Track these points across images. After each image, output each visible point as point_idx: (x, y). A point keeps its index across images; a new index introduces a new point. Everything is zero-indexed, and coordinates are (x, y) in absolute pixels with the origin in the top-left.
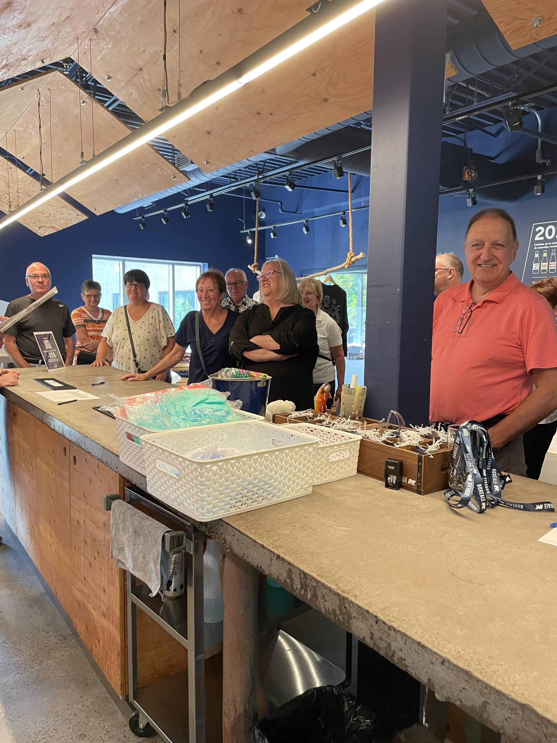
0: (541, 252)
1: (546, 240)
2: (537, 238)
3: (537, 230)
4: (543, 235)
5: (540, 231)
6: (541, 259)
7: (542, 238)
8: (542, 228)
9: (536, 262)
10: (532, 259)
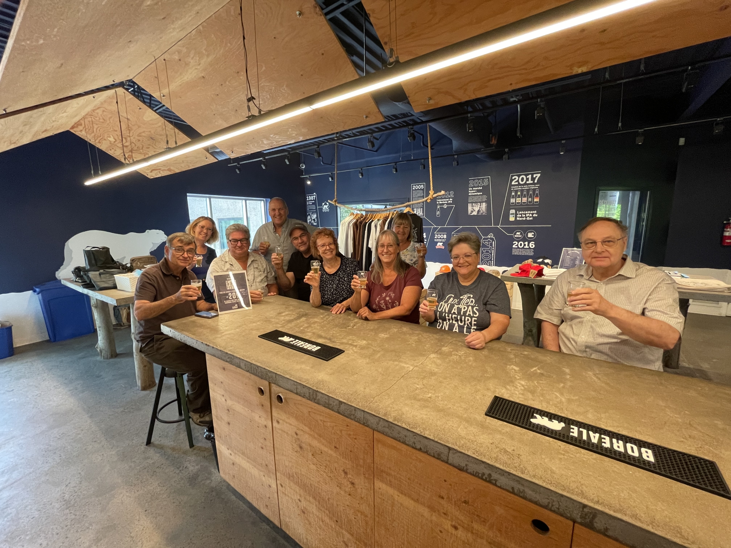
0: (516, 192)
1: (519, 184)
2: (513, 183)
3: (513, 178)
4: (518, 181)
5: (515, 179)
6: (516, 196)
7: (517, 183)
8: (517, 177)
9: (513, 197)
10: (510, 196)
